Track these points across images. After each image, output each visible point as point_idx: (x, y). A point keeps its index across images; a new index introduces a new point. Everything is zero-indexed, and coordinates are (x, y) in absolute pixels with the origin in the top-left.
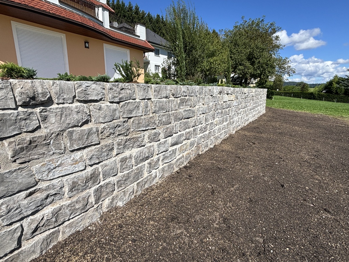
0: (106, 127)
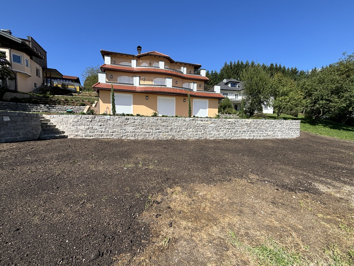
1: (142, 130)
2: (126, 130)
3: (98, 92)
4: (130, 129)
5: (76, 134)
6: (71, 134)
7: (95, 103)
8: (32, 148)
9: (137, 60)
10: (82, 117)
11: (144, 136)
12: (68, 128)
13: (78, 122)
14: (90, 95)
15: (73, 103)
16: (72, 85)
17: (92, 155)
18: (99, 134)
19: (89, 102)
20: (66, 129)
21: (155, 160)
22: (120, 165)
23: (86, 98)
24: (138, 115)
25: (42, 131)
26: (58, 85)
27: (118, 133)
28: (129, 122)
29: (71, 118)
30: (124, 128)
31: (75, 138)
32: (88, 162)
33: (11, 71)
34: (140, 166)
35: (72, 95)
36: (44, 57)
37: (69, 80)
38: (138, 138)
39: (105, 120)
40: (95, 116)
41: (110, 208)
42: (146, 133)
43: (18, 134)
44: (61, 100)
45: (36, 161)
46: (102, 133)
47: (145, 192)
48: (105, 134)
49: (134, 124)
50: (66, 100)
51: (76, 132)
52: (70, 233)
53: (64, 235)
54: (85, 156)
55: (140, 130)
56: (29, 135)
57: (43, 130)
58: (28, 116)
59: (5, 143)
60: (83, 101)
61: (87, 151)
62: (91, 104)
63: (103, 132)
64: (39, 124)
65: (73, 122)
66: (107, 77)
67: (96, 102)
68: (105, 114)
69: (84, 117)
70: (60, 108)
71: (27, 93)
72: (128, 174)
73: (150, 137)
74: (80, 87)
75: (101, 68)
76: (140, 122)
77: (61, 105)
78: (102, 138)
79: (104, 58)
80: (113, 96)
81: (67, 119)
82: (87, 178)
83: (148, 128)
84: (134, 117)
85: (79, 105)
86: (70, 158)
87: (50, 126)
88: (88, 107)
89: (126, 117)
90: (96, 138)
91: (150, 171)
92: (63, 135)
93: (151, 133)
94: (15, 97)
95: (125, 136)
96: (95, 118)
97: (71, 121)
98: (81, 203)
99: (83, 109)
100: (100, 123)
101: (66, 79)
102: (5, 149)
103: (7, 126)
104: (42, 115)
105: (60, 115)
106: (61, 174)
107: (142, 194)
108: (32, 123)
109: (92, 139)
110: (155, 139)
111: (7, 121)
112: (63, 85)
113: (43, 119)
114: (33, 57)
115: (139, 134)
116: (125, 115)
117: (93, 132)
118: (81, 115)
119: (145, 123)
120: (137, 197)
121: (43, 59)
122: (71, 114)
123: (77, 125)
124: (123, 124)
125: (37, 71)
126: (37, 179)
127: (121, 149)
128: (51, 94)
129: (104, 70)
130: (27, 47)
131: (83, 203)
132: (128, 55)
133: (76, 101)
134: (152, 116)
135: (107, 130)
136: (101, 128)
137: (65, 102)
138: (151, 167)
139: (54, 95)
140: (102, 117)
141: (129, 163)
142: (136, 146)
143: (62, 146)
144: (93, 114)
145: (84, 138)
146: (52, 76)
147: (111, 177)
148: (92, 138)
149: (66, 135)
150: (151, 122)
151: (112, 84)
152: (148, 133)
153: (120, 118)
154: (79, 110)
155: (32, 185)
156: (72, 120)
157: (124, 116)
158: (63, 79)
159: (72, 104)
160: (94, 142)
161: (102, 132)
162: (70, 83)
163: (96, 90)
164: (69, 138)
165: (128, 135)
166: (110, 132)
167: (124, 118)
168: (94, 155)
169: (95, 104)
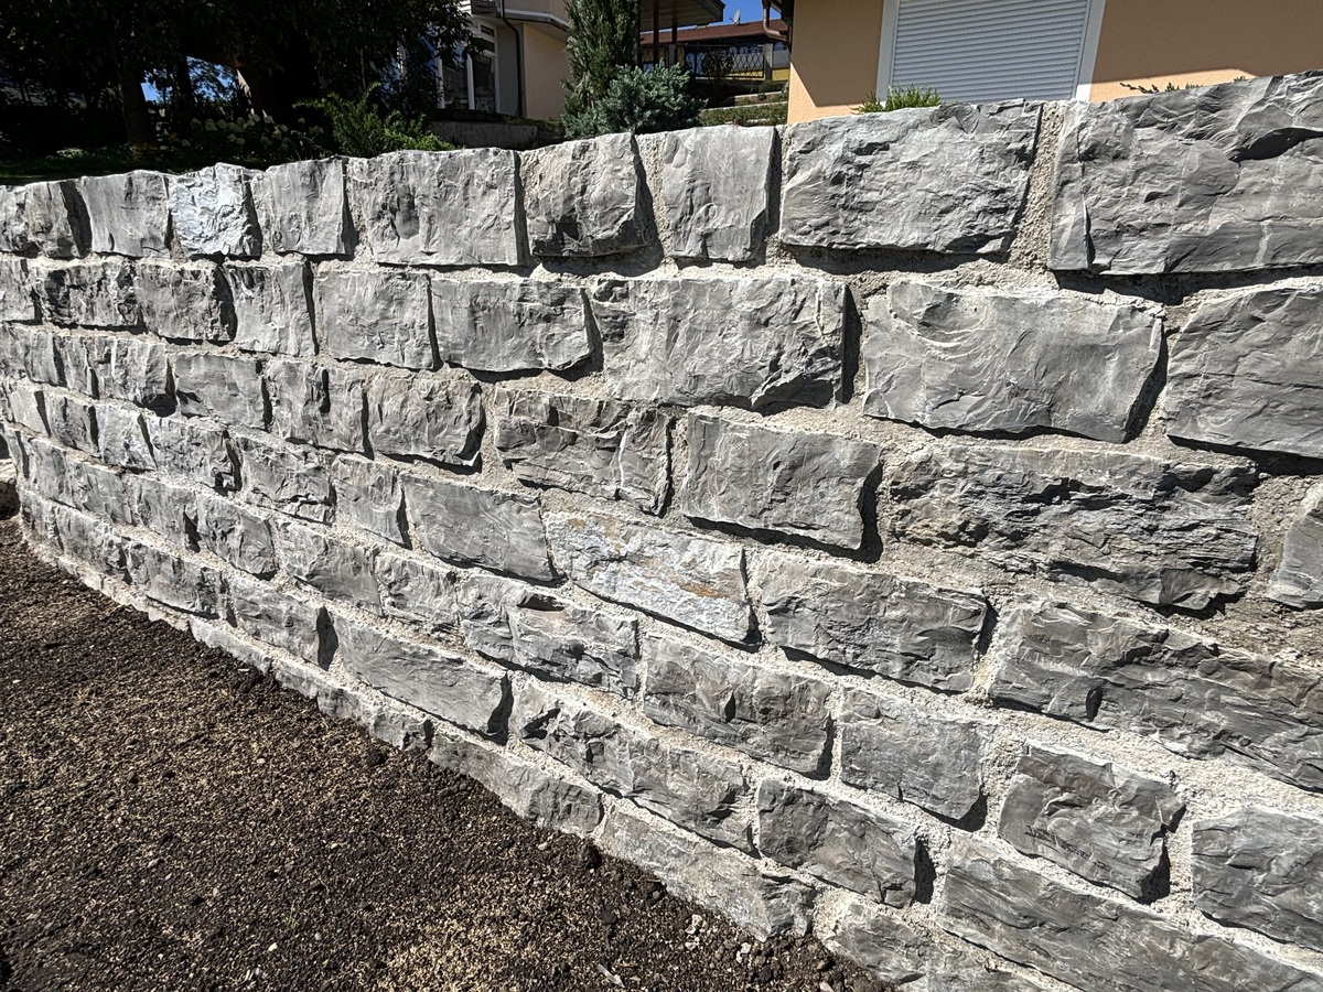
0: (945, 465)
2: (568, 597)
4: (658, 583)
124: (498, 414)
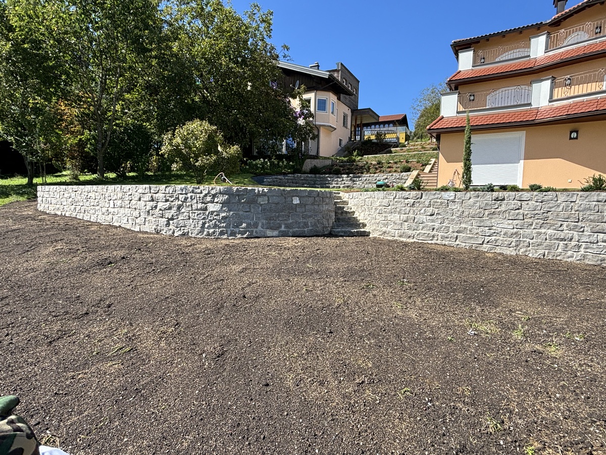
1: (543, 231)
2: (494, 228)
3: (438, 138)
4: (504, 225)
5: (384, 229)
6: (375, 229)
7: (430, 164)
8: (318, 250)
9: (549, 34)
10: (396, 196)
11: (549, 247)
12: (371, 218)
13: (389, 205)
14: (423, 148)
15: (389, 167)
16: (392, 132)
17: (404, 278)
18: (428, 232)
19: (418, 162)
20: (368, 220)
21: (574, 333)
22: (460, 318)
23: (415, 155)
24: (534, 188)
25: (336, 222)
26: (371, 136)
27: (471, 236)
28: (503, 208)
29: (377, 199)
30: (488, 223)
31: (382, 237)
32: (391, 292)
33: (314, 126)
34: (517, 335)
35: (391, 152)
36: (356, 90)
37: (389, 123)
38: (526, 251)
39: (442, 203)
40: (422, 194)
41: (410, 423)
42: (557, 239)
43: (306, 225)
44: (371, 164)
45: (317, 272)
46: (434, 232)
47: (516, 425)
48: (440, 234)
49: (518, 214)
50: (379, 163)
51: (385, 225)
52: (326, 436)
53: (315, 435)
54: (389, 278)
55: (535, 231)
56: (318, 227)
57: (337, 219)
58: (320, 196)
59: (292, 236)
60: (407, 162)
61: (395, 268)
62: (423, 165)
63: (435, 230)
64: (332, 210)
65: (380, 206)
66: (460, 101)
67: (433, 160)
68: (445, 189)
69: (400, 196)
70: (368, 178)
71: (329, 158)
72: (476, 351)
73: (569, 253)
74: (406, 133)
75: (450, 83)
76: (539, 208)
77: (371, 173)
78: (433, 242)
79: (457, 58)
80: (469, 142)
81: (371, 199)
82: (381, 329)
83: (564, 227)
84: (521, 193)
85: (399, 171)
86: (363, 278)
87: (346, 212)
88: (415, 173)
89: (495, 194)
90: (420, 241)
91: (548, 362)
92: (362, 230)
93: (573, 243)
94: (315, 166)
95: (488, 242)
96: (421, 198)
97: (378, 204)
98: (357, 381)
99: (406, 178)
100: (432, 208)
101: (384, 123)
102: (290, 246)
103: (296, 211)
104: (339, 193)
105: (362, 193)
106: (342, 307)
107: (506, 427)
108: (323, 207)
109: (412, 243)
110: (587, 262)
111: (296, 205)
112: (378, 135)
113: (339, 201)
114: (342, 96)
115: (531, 241)
116: (495, 188)
117: (416, 228)
118: (394, 192)
119: (553, 209)
120: (487, 427)
121: (353, 94)
122: (379, 190)
123: (386, 212)
124: (487, 213)
125: (345, 117)
126: (309, 304)
127: (473, 277)
128: (358, 155)
129: (457, 85)
130: (335, 81)
131: (360, 384)
132: (520, 31)
133: (396, 163)
134: (583, 190)
135: (444, 224)
136: (433, 221)
137: (377, 166)
138: (552, 351)
139: (362, 156)
140: (436, 196)
141: (484, 319)
142: (515, 276)
143: (357, 250)
144: (419, 189)
145: (397, 238)
146: (364, 122)
147: (431, 343)
148: (411, 240)
149: (367, 231)
150: (576, 208)
151: (468, 116)
152: (562, 240)
153: (478, 197)
154: (398, 180)
155: (302, 314)
156: (379, 201)
157: (493, 190)
158: (380, 123)
159: (387, 170)
160: (415, 251)
161: (433, 229)
162: (390, 129)
163: (434, 135)
164: (371, 236)
165: (496, 241)
166: (451, 230)
167: (489, 196)
168: (407, 279)
169: (431, 166)
